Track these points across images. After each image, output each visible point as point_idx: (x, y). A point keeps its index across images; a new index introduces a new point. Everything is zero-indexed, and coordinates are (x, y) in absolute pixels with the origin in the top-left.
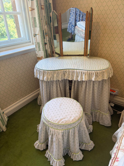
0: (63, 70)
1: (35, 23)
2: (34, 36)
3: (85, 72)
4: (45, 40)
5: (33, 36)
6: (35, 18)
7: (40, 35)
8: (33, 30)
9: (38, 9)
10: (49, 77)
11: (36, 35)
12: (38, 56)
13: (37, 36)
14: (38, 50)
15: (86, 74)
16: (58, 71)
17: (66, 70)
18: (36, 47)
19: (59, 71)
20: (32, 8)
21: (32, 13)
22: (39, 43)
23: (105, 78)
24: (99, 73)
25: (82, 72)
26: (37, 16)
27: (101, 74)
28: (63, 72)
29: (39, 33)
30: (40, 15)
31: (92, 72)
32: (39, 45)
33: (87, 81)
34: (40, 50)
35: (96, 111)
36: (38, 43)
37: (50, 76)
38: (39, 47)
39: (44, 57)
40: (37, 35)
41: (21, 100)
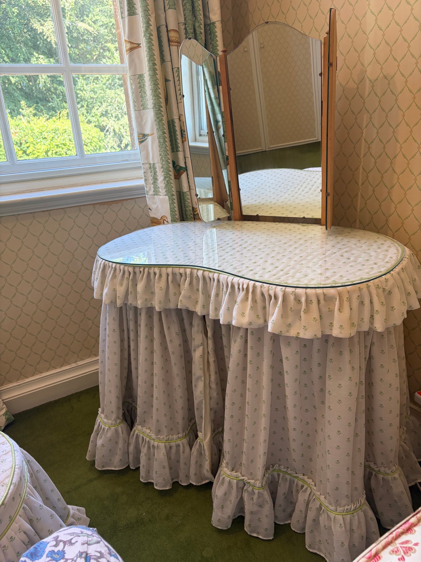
0: (170, 270)
1: (142, 97)
2: (141, 142)
3: (245, 287)
4: (181, 155)
5: (137, 142)
6: (141, 76)
7: (156, 135)
8: (137, 118)
9: (150, 41)
10: (121, 291)
11: (144, 135)
12: (152, 215)
13: (149, 139)
14: (151, 192)
15: (246, 298)
16: (152, 271)
17: (182, 271)
18: (146, 180)
19: (157, 270)
20: (131, 43)
21: (132, 62)
22: (154, 164)
23: (336, 332)
24: (303, 300)
25: (236, 287)
26: (147, 68)
27: (314, 306)
28: (170, 278)
29: (152, 129)
30: (154, 64)
31: (272, 293)
32: (155, 173)
33: (247, 329)
34: (156, 192)
35: (296, 480)
36: (152, 167)
37: (121, 284)
38: (155, 179)
39: (169, 219)
40: (148, 135)
41: (80, 363)
